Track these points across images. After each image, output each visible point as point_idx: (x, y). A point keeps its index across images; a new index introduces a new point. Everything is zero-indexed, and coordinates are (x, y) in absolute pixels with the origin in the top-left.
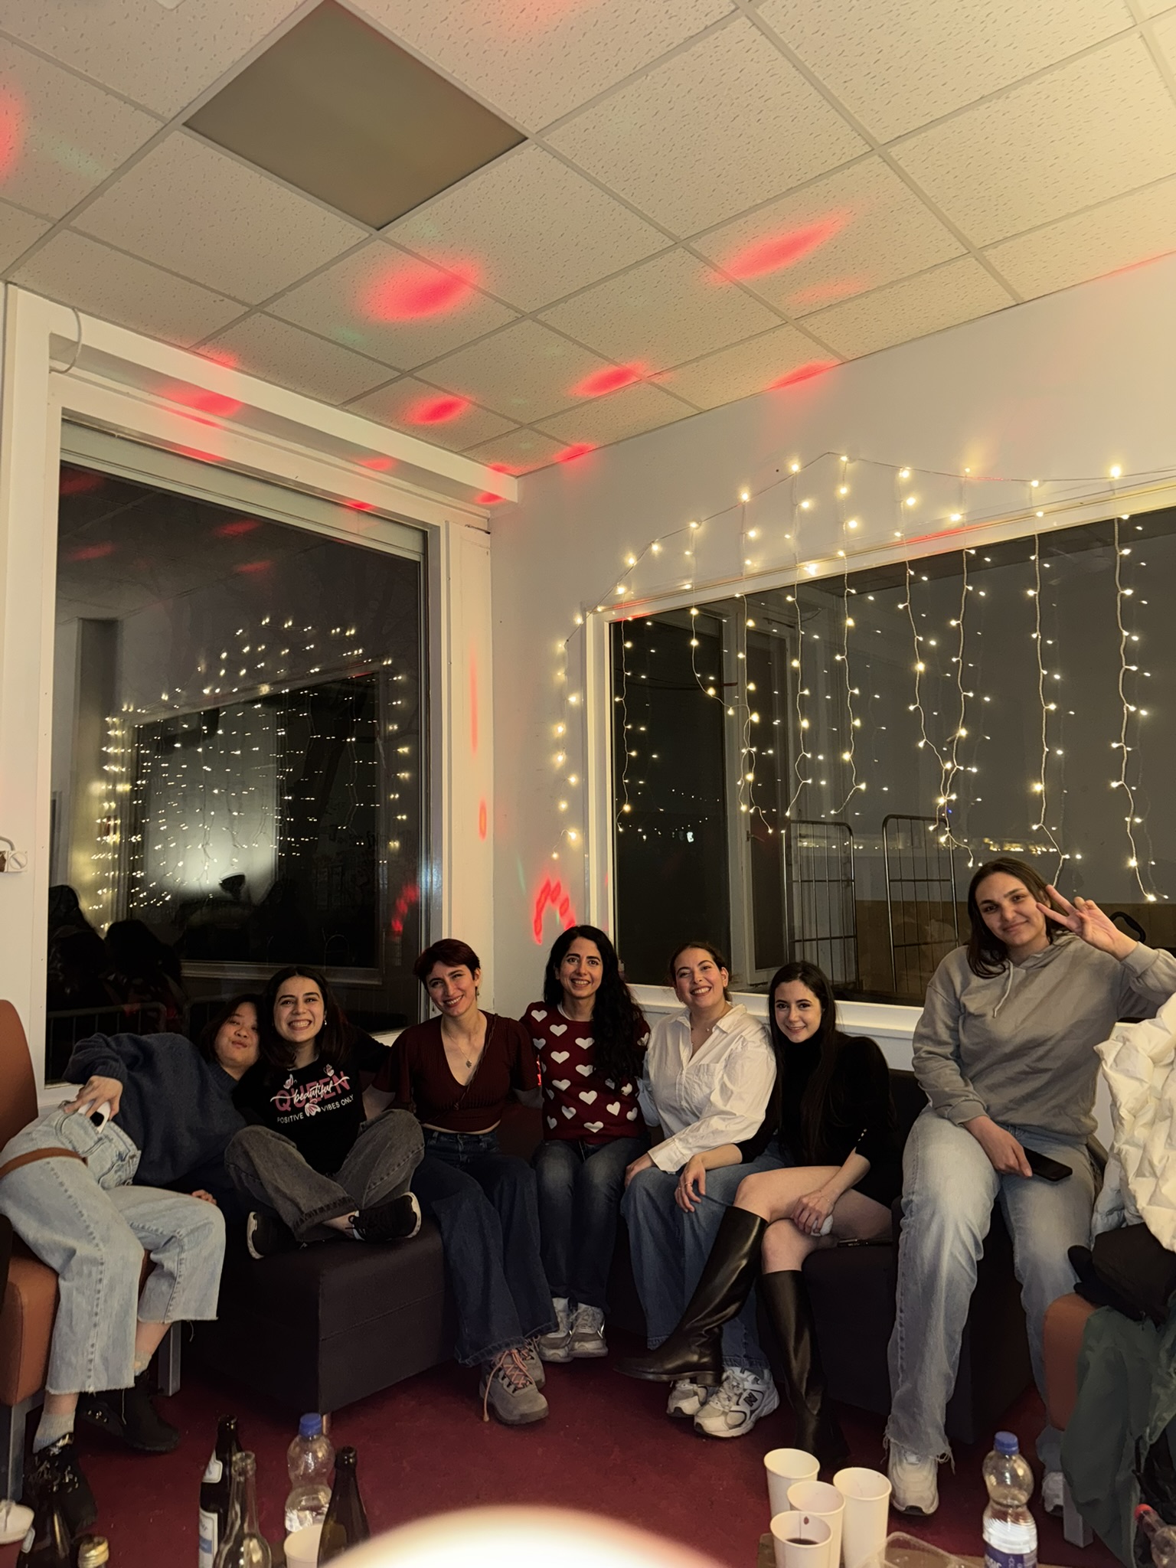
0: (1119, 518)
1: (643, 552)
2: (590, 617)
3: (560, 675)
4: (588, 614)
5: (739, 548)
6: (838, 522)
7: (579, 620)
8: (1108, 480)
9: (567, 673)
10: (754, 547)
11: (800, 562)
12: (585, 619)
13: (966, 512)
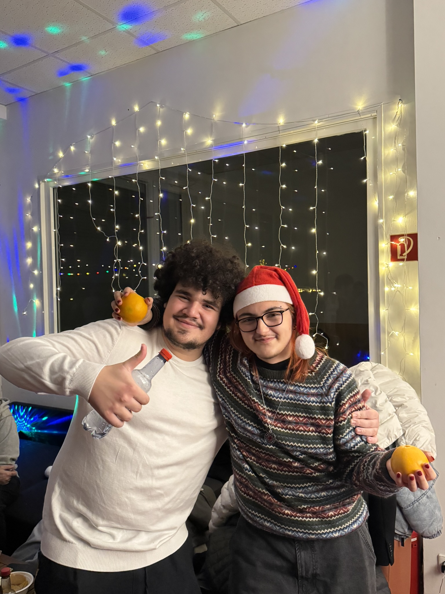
0: (281, 147)
1: (66, 150)
2: (42, 185)
3: (29, 216)
4: (41, 182)
5: (111, 151)
6: (156, 140)
7: (37, 186)
8: (277, 125)
9: (32, 215)
10: (118, 151)
11: (140, 160)
12: (39, 185)
13: (213, 139)
